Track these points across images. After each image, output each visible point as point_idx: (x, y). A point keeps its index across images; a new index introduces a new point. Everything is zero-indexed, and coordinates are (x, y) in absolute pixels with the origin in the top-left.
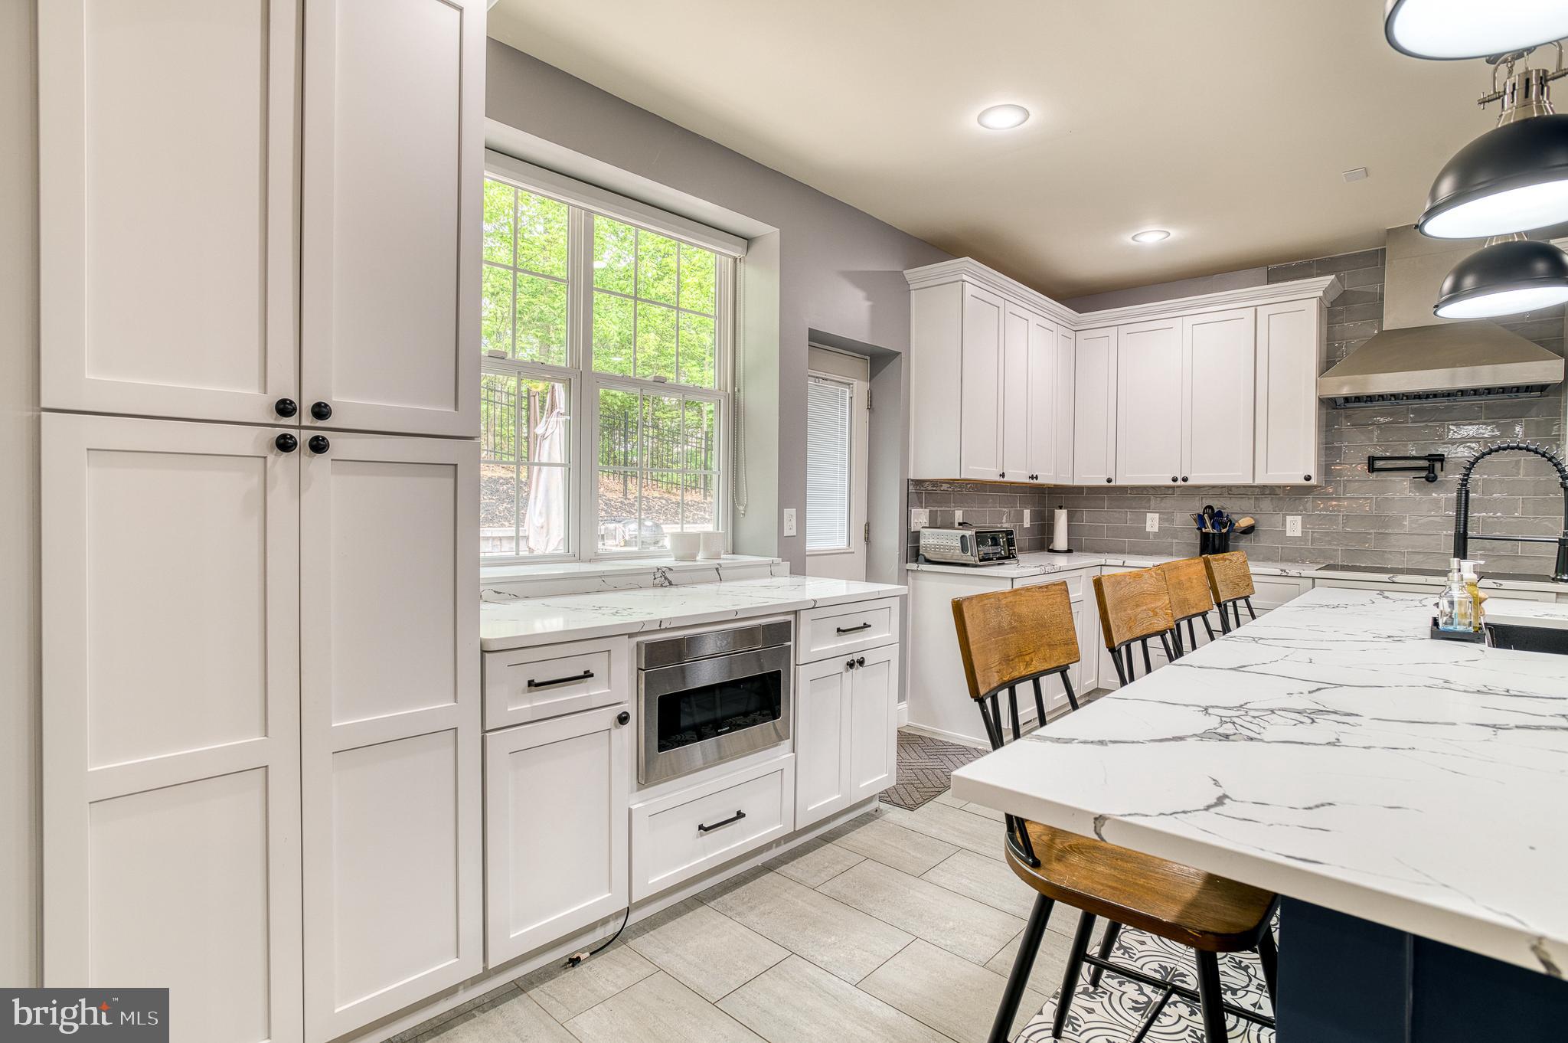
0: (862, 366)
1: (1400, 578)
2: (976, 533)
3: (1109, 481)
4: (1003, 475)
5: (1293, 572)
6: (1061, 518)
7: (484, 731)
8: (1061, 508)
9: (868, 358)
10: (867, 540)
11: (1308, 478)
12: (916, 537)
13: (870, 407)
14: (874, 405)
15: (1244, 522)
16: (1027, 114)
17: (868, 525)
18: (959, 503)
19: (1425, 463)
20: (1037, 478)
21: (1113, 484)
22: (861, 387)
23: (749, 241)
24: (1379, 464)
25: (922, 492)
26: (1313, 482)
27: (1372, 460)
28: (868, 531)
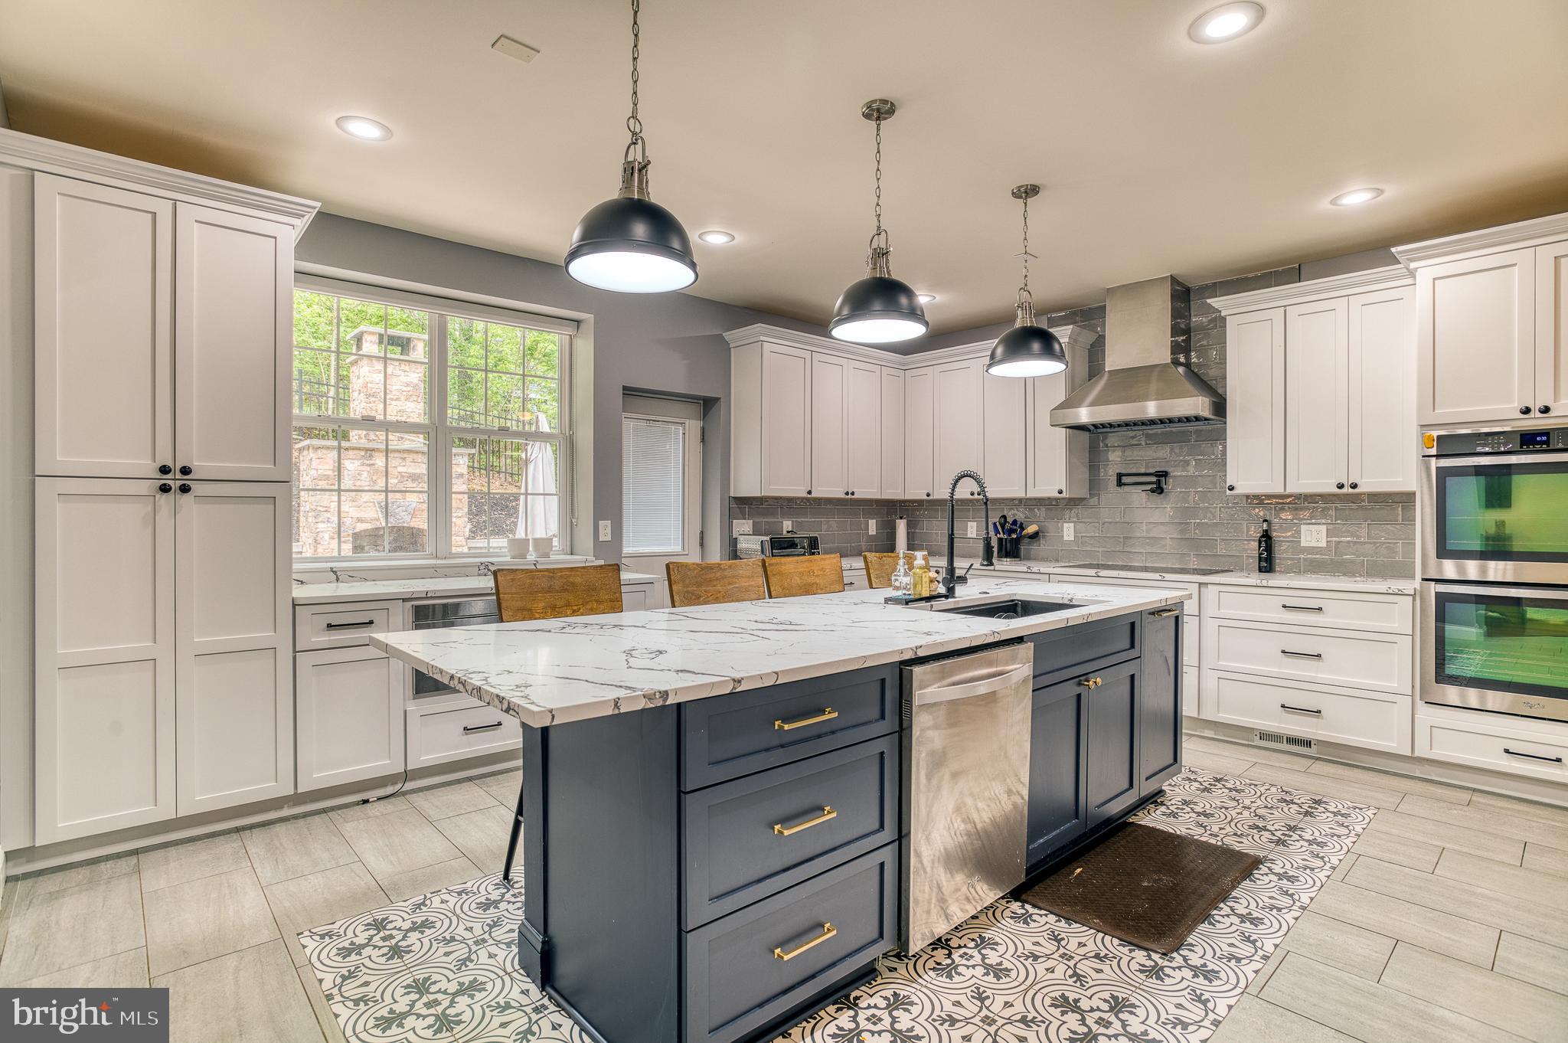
0: (696, 409)
1: (1104, 573)
2: (771, 539)
3: (928, 495)
4: (810, 492)
5: (1035, 570)
6: (901, 526)
7: (295, 651)
8: (901, 518)
9: (701, 402)
10: (702, 545)
11: (1060, 492)
12: (734, 542)
13: (703, 440)
14: (706, 438)
15: (1031, 529)
16: (733, 238)
17: (702, 532)
18: (786, 515)
19: (1154, 479)
20: (853, 494)
21: (931, 498)
22: (694, 426)
23: (578, 322)
24: (1125, 480)
25: (744, 506)
26: (1064, 495)
27: (1120, 476)
28: (702, 538)
